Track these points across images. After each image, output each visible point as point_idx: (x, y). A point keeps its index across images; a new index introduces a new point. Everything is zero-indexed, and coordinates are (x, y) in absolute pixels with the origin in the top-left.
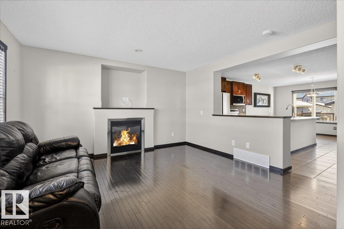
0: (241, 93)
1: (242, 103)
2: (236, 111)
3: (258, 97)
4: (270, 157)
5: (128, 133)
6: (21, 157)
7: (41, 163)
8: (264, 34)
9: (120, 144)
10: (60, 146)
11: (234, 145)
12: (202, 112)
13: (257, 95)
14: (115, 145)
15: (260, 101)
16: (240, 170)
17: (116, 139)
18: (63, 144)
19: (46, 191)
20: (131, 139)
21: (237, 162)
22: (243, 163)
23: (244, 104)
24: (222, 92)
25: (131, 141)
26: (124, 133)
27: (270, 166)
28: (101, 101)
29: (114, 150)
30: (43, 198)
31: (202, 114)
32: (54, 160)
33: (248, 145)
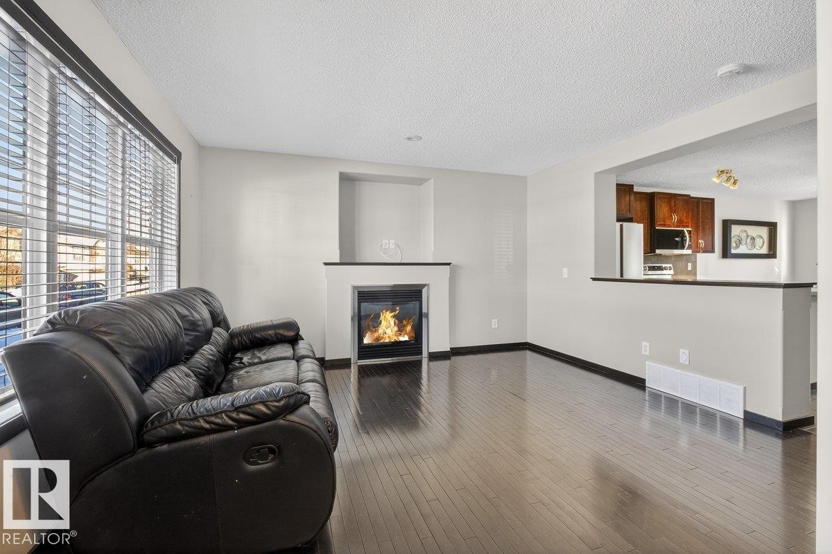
0: (680, 223)
1: (683, 247)
2: (665, 269)
3: (736, 230)
4: (745, 388)
5: (394, 317)
6: (208, 350)
7: (237, 365)
8: (719, 73)
9: (378, 339)
10: (265, 336)
11: (647, 353)
12: (565, 270)
13: (732, 226)
14: (367, 340)
15: (744, 242)
16: (662, 415)
17: (369, 329)
18: (270, 332)
19: (255, 398)
20: (401, 330)
21: (656, 397)
22: (672, 402)
23: (689, 252)
24: (618, 220)
25: (400, 334)
26: (387, 316)
27: (746, 412)
28: (340, 249)
29: (364, 352)
30: (251, 409)
31: (565, 276)
32: (256, 360)
33: (684, 356)
